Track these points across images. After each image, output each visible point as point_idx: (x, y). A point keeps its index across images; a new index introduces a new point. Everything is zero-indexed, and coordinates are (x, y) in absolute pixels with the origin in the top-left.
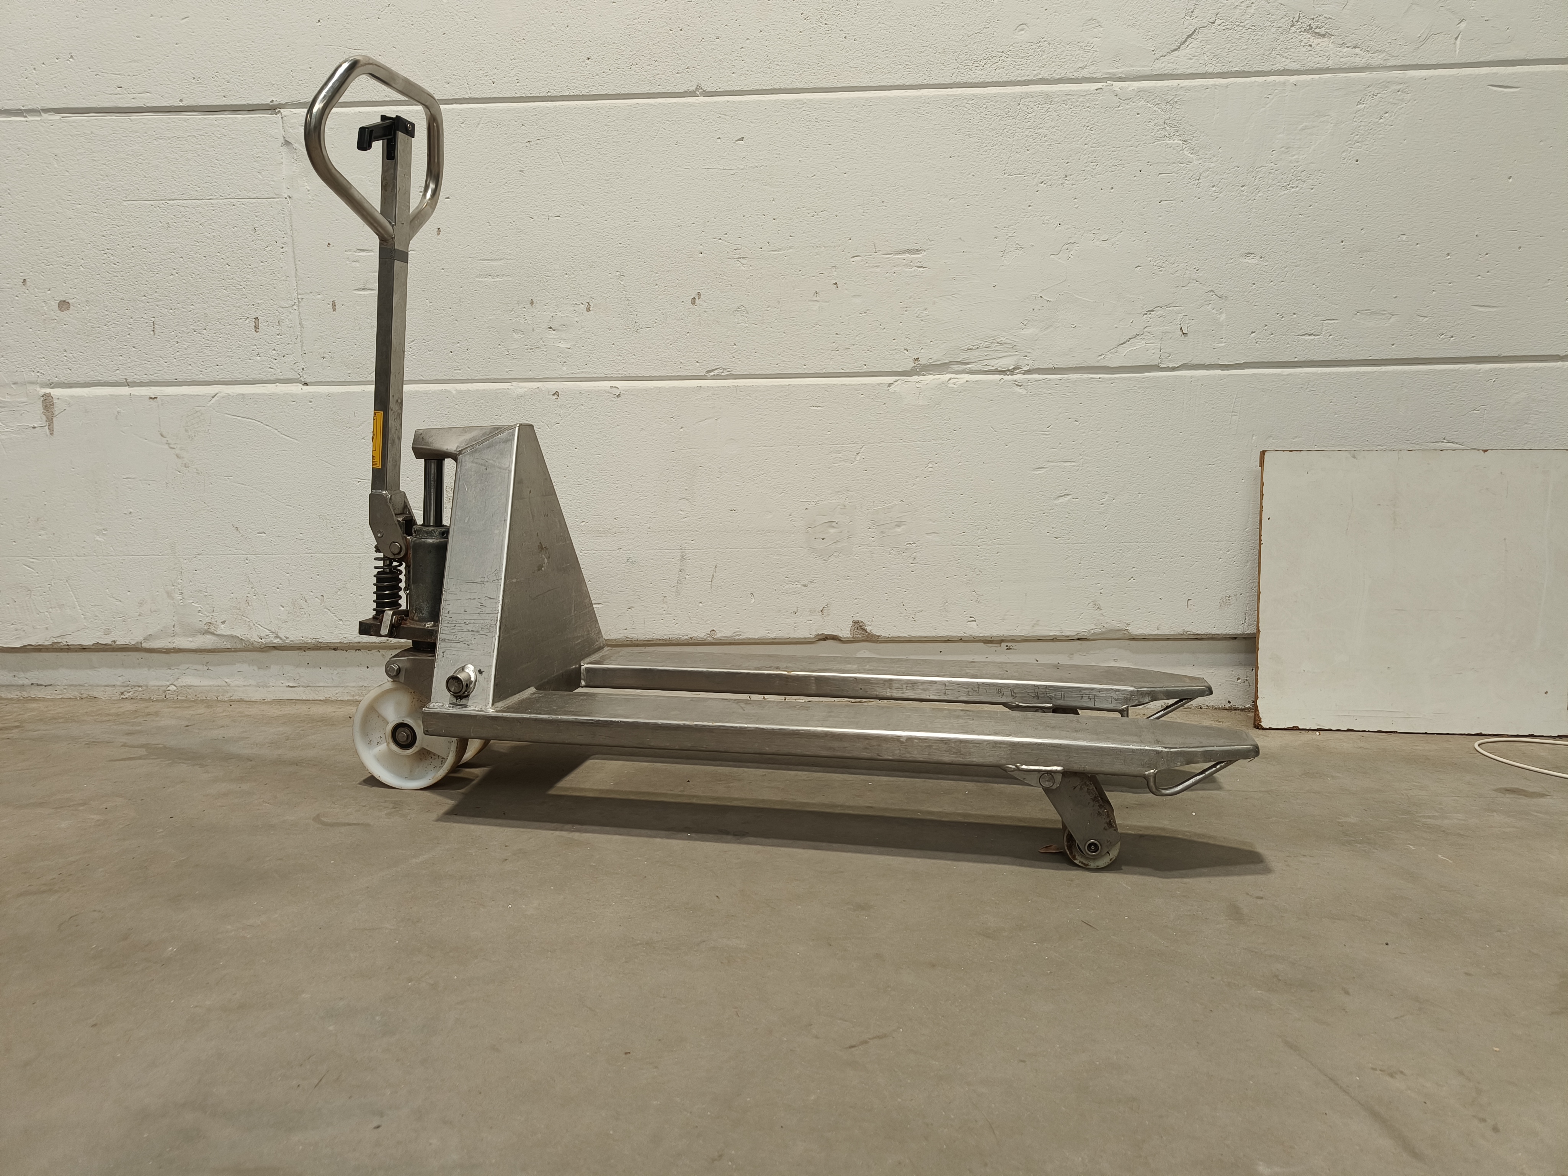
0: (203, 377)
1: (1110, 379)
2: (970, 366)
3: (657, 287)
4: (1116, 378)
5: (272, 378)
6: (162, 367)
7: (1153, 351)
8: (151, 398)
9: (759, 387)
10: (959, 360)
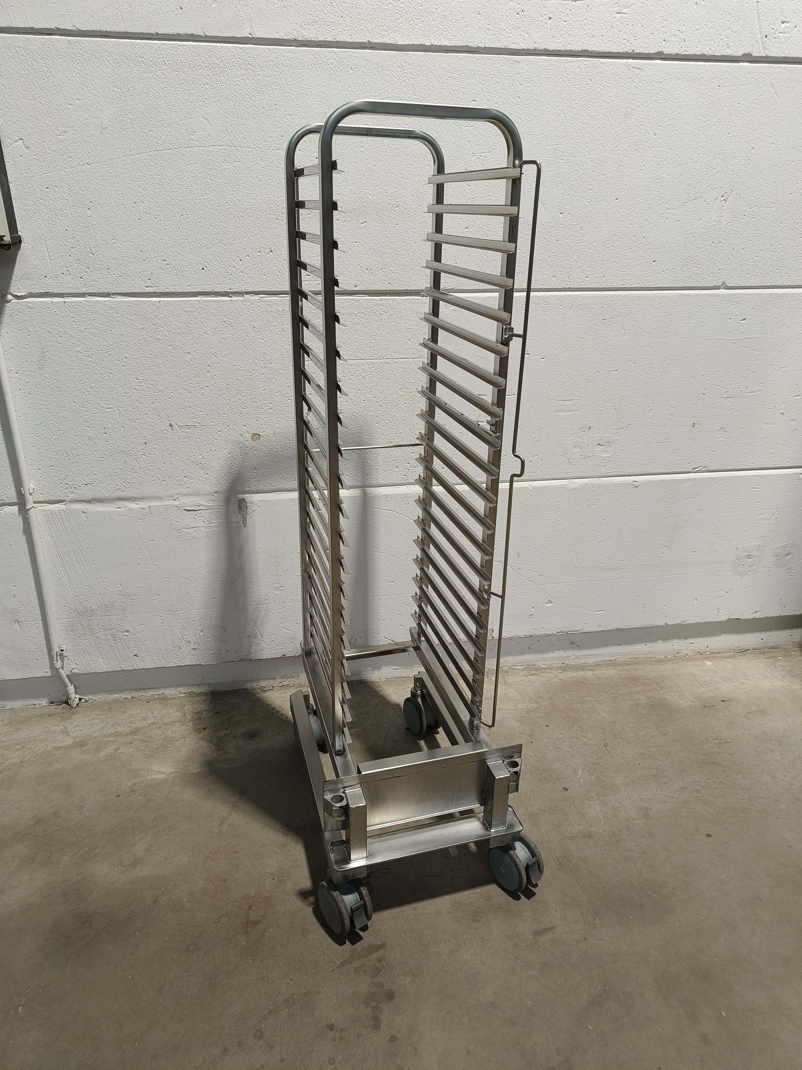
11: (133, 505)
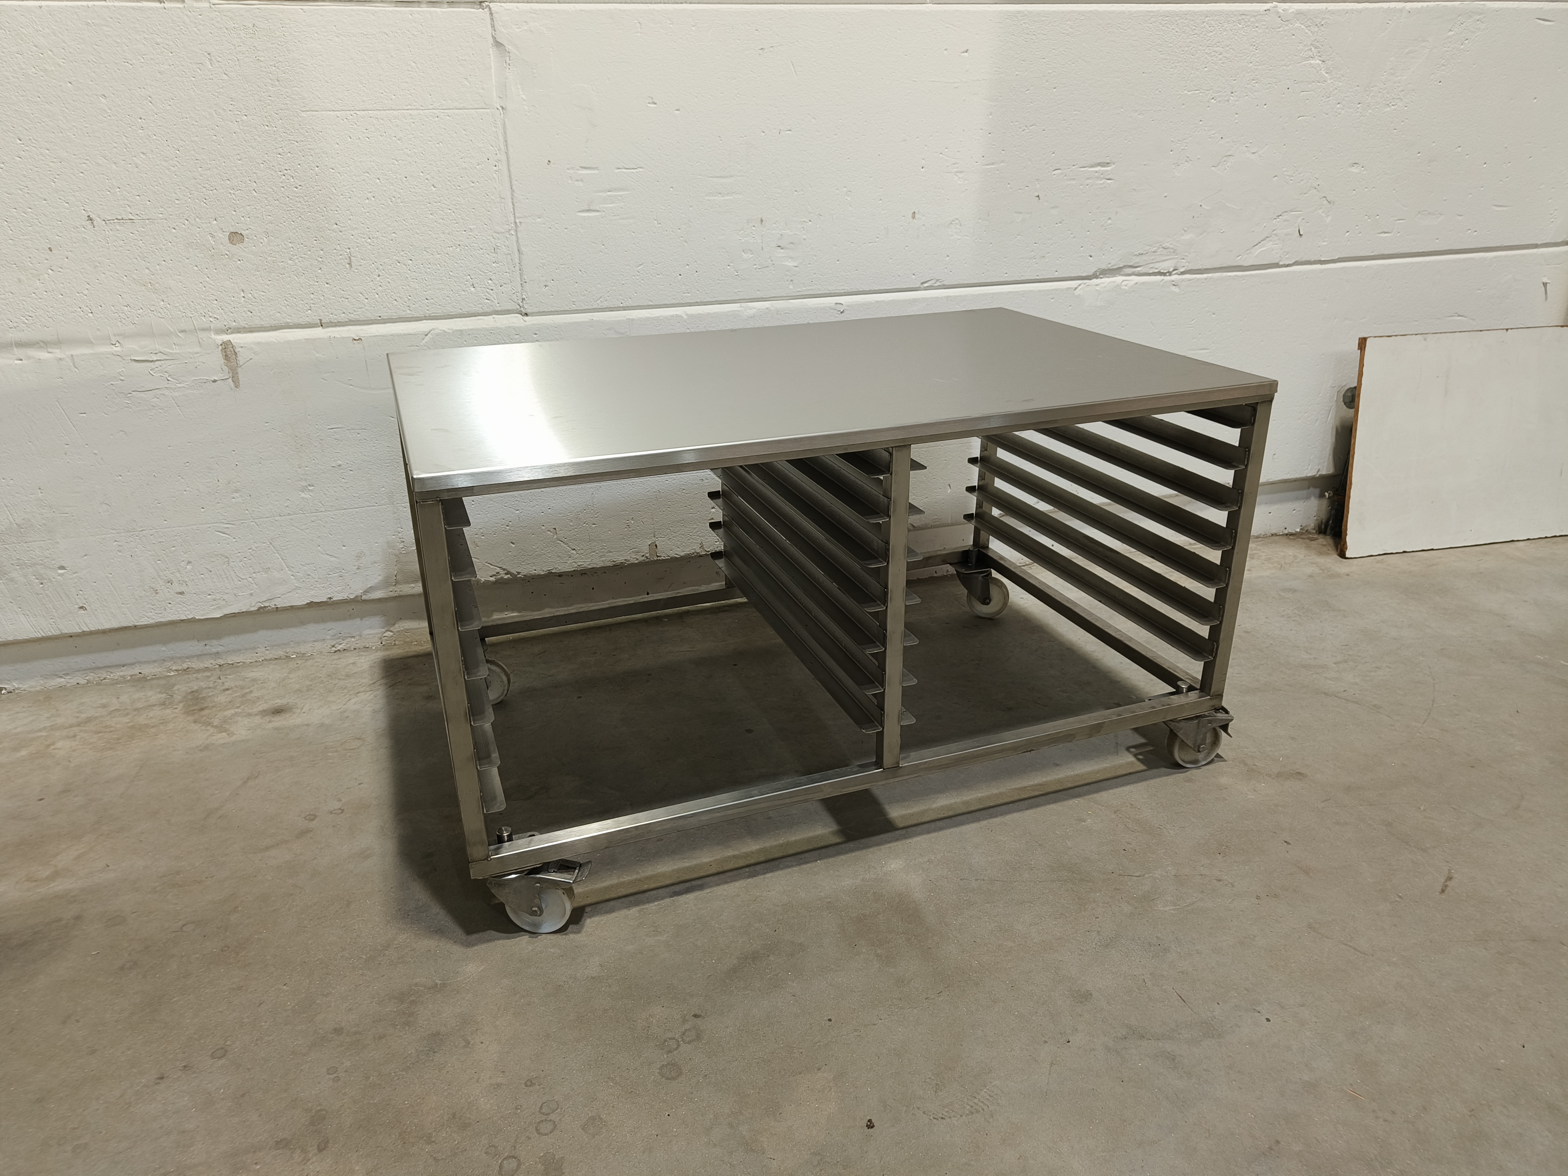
0: (411, 312)
1: (1242, 276)
2: (1139, 269)
3: (880, 202)
4: (1246, 276)
5: (488, 310)
6: (363, 304)
7: (1277, 251)
8: (355, 340)
9: (966, 296)
10: (1131, 264)
11: (43, 355)
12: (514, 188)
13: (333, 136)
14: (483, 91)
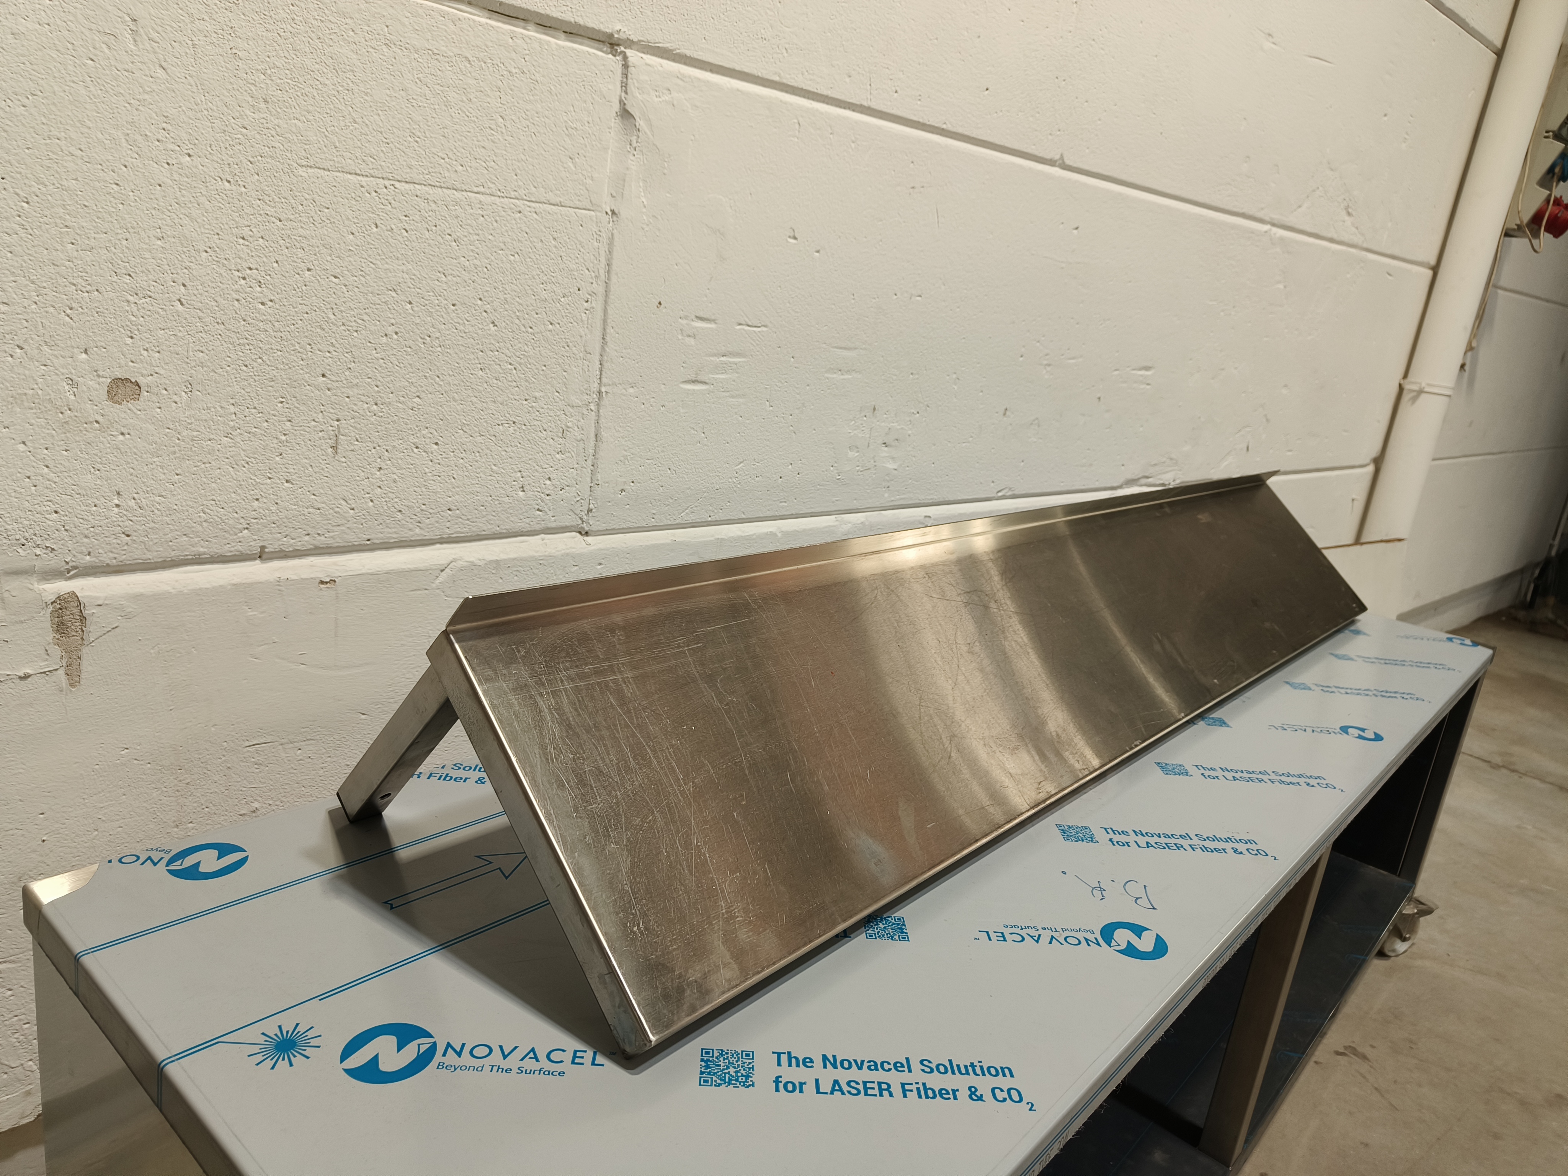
0: (422, 532)
5: (536, 527)
6: (345, 518)
7: (1233, 465)
8: (322, 582)
12: (608, 339)
13: (348, 219)
14: (591, 182)
